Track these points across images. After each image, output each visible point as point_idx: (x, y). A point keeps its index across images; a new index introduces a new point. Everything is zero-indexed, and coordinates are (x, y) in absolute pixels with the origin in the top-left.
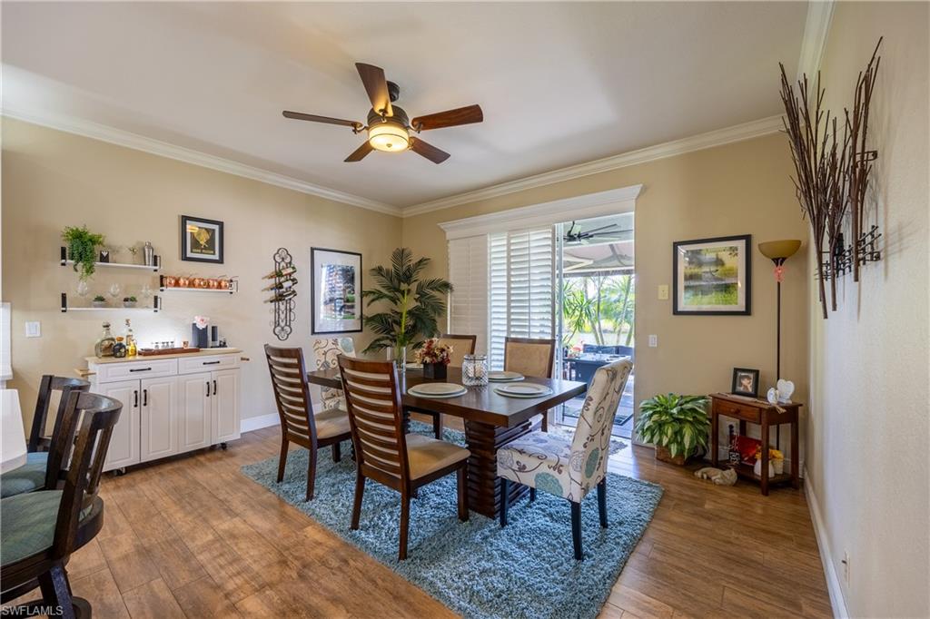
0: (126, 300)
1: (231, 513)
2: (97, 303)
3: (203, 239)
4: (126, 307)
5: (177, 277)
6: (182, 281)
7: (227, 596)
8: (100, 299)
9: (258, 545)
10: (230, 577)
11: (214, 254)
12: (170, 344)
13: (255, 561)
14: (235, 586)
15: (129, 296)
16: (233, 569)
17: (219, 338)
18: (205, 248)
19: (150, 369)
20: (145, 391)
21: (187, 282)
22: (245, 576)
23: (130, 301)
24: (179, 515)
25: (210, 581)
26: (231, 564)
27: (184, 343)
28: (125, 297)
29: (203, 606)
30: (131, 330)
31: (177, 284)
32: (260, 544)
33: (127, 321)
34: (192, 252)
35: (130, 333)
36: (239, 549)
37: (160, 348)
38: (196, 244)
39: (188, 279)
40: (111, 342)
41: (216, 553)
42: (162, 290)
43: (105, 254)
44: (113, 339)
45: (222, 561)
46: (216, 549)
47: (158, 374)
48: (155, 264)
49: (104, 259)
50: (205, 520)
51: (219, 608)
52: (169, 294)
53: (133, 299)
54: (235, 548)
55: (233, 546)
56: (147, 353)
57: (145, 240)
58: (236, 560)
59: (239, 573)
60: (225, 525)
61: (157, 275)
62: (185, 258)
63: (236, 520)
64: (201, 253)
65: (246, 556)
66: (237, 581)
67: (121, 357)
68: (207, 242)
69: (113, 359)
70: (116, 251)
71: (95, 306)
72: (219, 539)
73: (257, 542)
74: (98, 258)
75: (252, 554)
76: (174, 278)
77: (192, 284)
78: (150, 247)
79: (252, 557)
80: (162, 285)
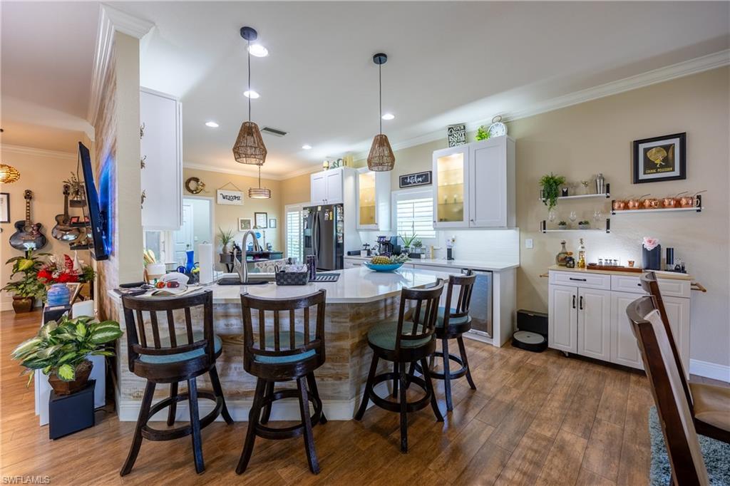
0: (580, 223)
1: (588, 433)
2: (560, 226)
3: (658, 159)
4: (582, 229)
5: (626, 200)
6: (631, 204)
7: (498, 476)
8: (563, 223)
9: (566, 474)
10: (518, 469)
11: (673, 170)
12: (613, 262)
13: (545, 480)
14: (511, 478)
15: (583, 221)
16: (527, 467)
17: (676, 262)
18: (661, 166)
19: (585, 280)
20: (581, 297)
21: (637, 205)
22: (525, 479)
23: (584, 224)
24: (556, 404)
25: (507, 457)
26: (531, 463)
27: (630, 262)
28: (580, 221)
29: (483, 465)
30: (583, 248)
31: (626, 207)
32: (569, 474)
33: (581, 240)
34: (645, 173)
35: (583, 250)
36: (551, 461)
37: (603, 264)
38: (650, 165)
39: (637, 201)
40: (566, 255)
41: (535, 447)
42: (614, 214)
43: (565, 190)
44: (567, 253)
45: (530, 455)
46: (540, 444)
47: (593, 286)
48: (608, 191)
49: (565, 194)
50: (563, 421)
51: (486, 477)
52: (620, 217)
53: (586, 223)
54: (549, 457)
55: (551, 454)
56: (592, 267)
57: (598, 173)
58: (537, 465)
59: (525, 474)
60: (568, 435)
61: (610, 200)
62: (637, 180)
63: (583, 441)
64: (657, 172)
65: (546, 470)
66: (517, 477)
67: (570, 267)
68: (663, 161)
69: (565, 268)
70: (575, 186)
71: (560, 229)
72: (551, 441)
73: (569, 470)
74: (561, 194)
75: (552, 473)
76: (623, 202)
77: (642, 206)
78: (602, 177)
79: (549, 475)
80: (613, 209)
